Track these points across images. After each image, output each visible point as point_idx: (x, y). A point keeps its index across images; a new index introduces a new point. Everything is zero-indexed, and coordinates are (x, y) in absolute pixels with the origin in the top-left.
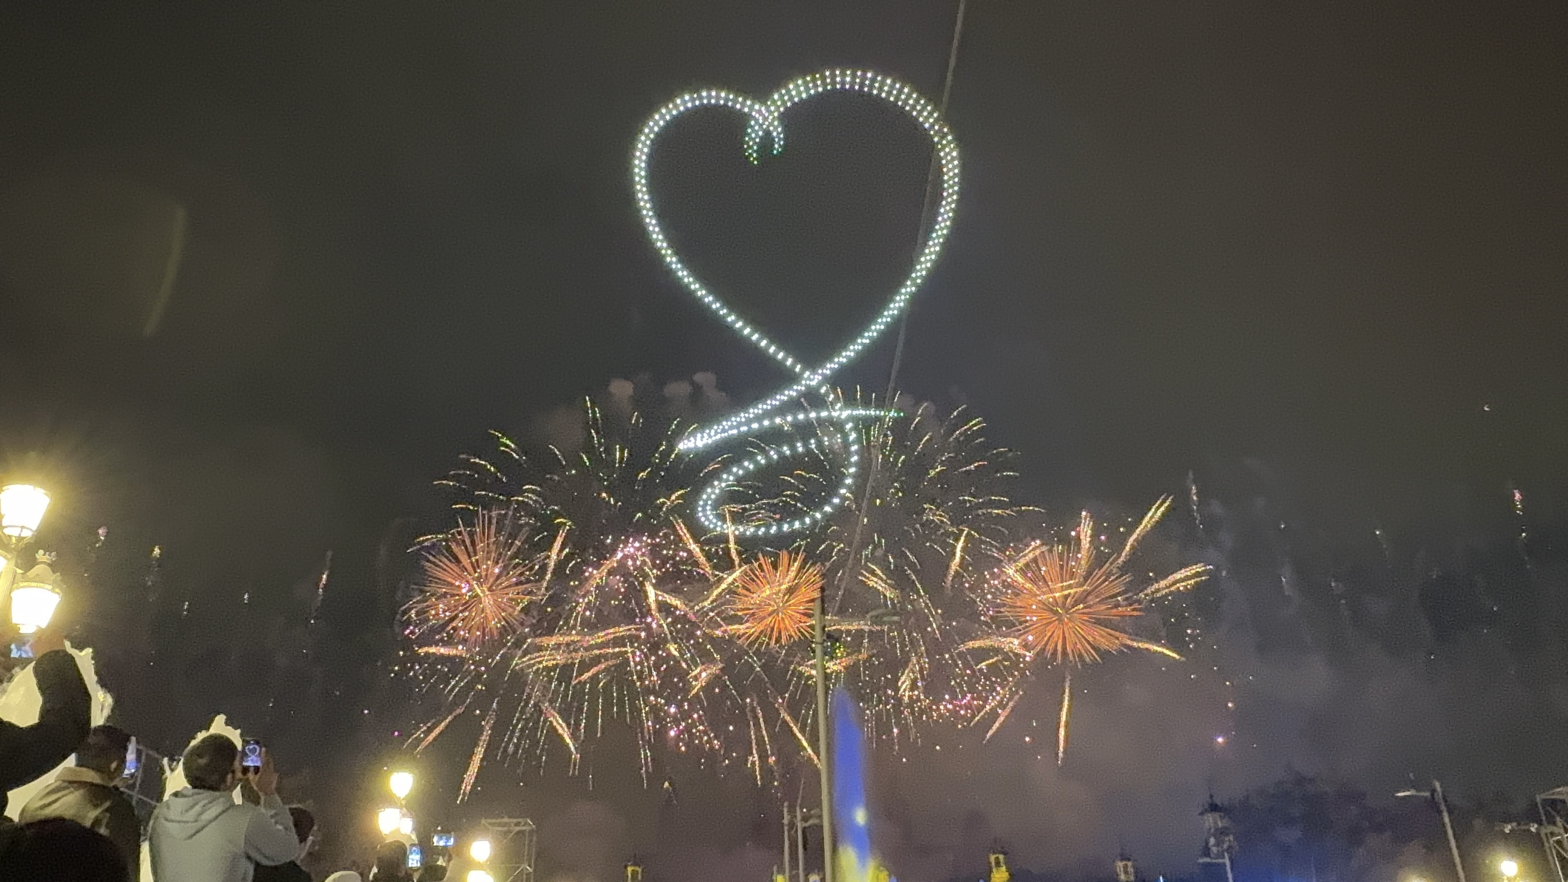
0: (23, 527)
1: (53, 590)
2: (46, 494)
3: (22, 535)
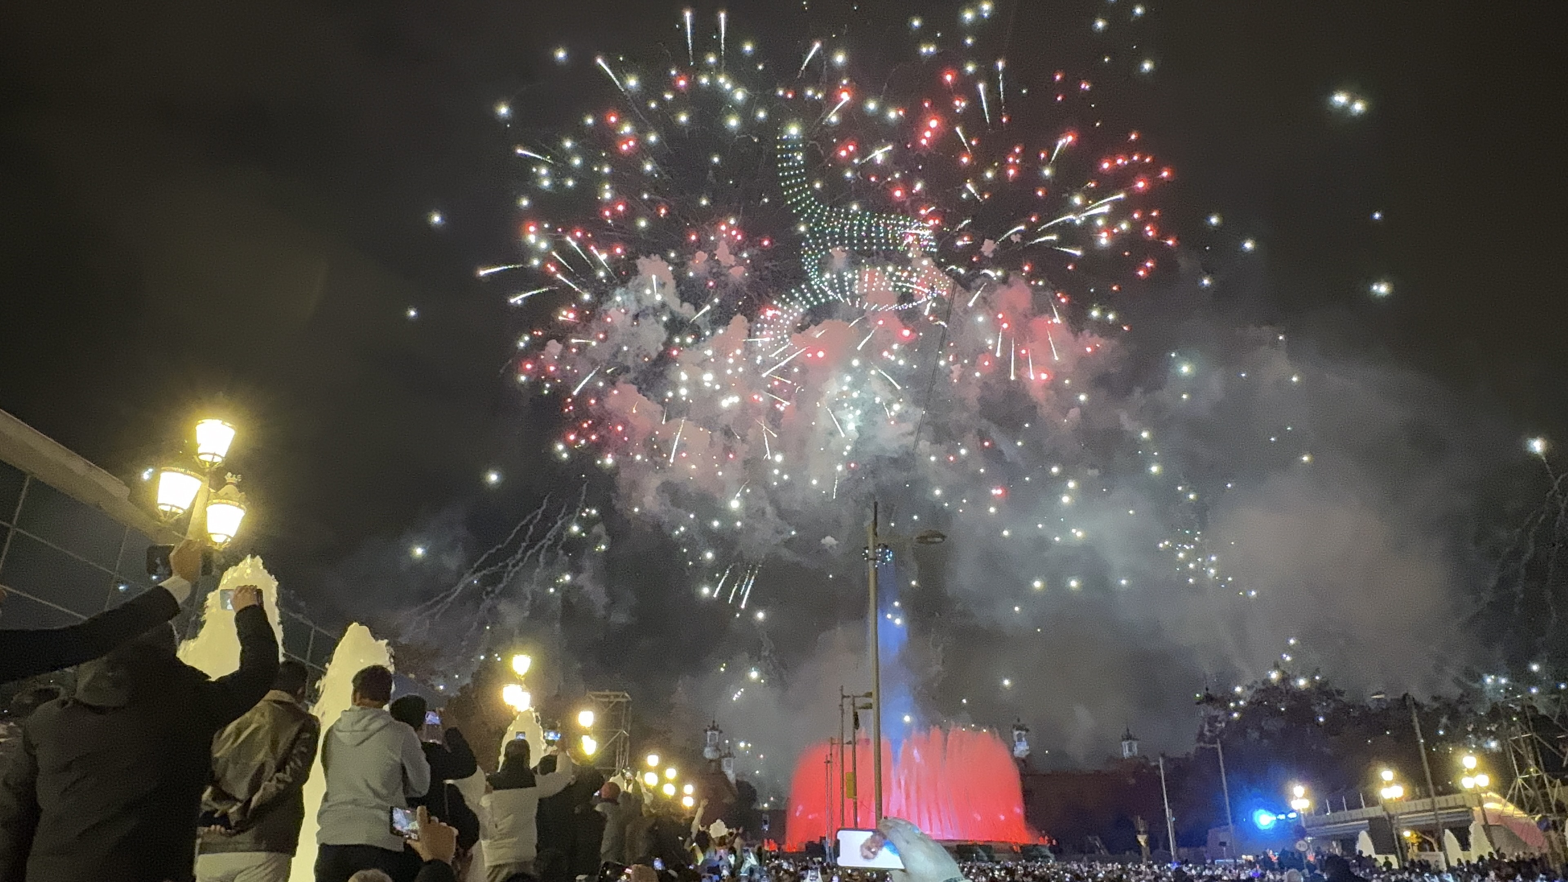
0: (214, 454)
1: (239, 507)
2: (232, 427)
3: (215, 461)
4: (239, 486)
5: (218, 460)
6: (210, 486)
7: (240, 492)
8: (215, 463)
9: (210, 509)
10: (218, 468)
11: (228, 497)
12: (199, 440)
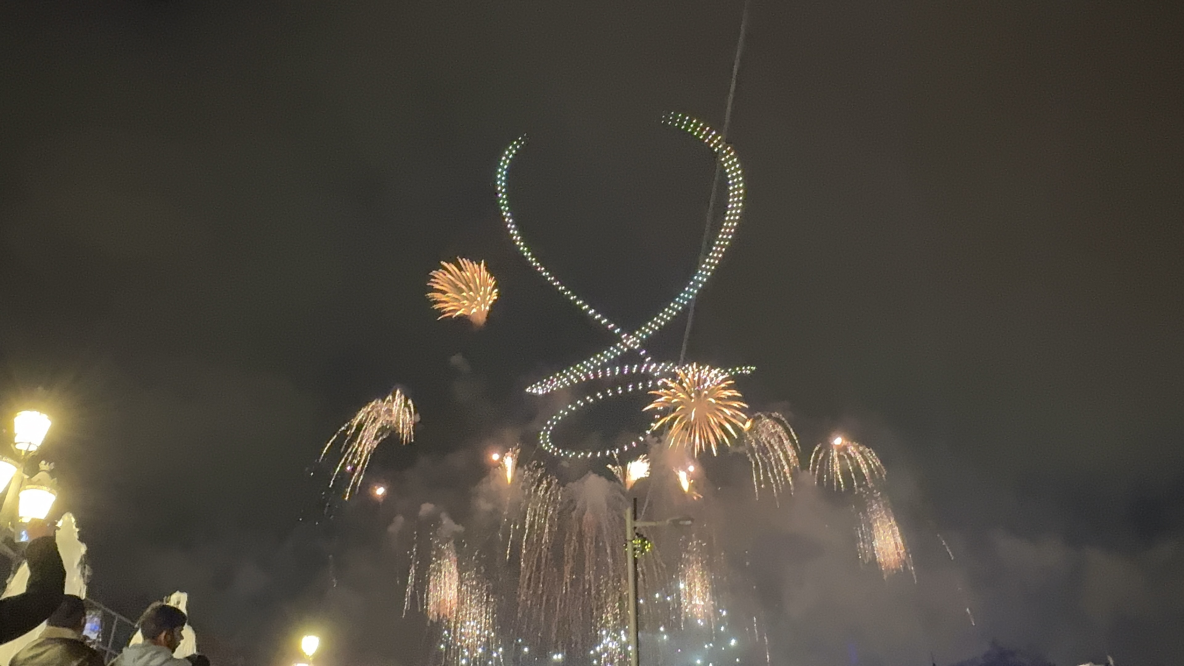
0: (30, 444)
1: (50, 491)
2: (49, 418)
3: (30, 450)
4: (51, 473)
5: (33, 448)
6: (24, 472)
7: (52, 478)
8: (31, 452)
9: (23, 494)
10: (32, 456)
11: (40, 483)
12: (17, 430)
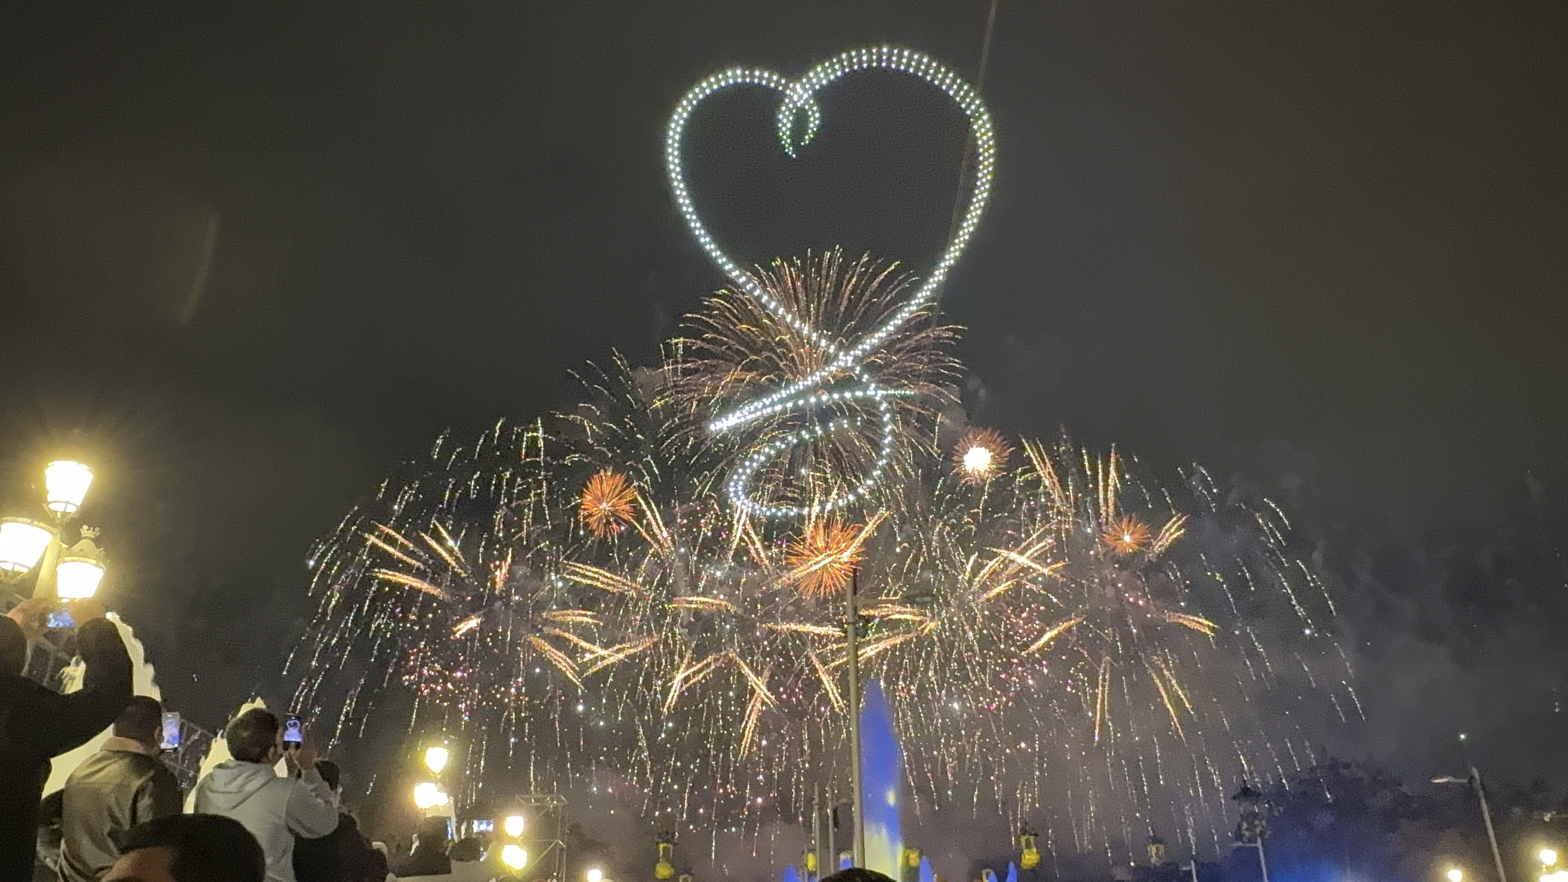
0: (67, 503)
1: (96, 565)
2: (90, 470)
3: (67, 511)
4: (97, 541)
5: (72, 509)
6: (62, 540)
7: (98, 547)
8: (69, 513)
9: (61, 568)
10: (71, 519)
11: (83, 554)
12: (49, 485)
